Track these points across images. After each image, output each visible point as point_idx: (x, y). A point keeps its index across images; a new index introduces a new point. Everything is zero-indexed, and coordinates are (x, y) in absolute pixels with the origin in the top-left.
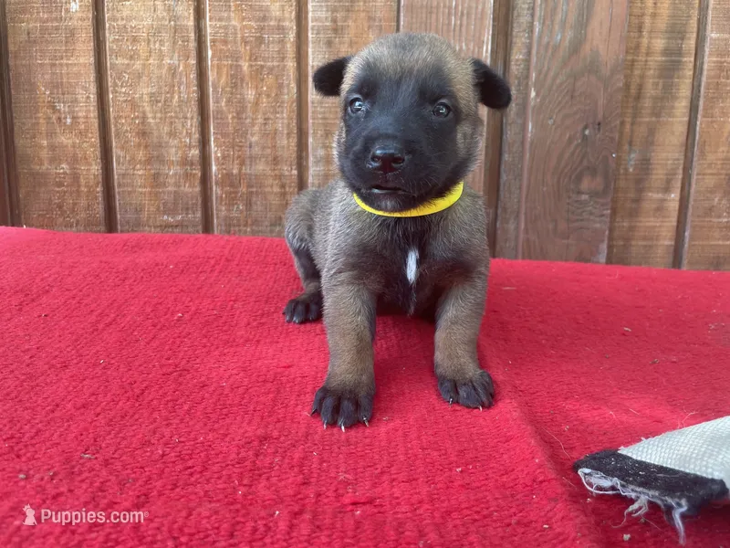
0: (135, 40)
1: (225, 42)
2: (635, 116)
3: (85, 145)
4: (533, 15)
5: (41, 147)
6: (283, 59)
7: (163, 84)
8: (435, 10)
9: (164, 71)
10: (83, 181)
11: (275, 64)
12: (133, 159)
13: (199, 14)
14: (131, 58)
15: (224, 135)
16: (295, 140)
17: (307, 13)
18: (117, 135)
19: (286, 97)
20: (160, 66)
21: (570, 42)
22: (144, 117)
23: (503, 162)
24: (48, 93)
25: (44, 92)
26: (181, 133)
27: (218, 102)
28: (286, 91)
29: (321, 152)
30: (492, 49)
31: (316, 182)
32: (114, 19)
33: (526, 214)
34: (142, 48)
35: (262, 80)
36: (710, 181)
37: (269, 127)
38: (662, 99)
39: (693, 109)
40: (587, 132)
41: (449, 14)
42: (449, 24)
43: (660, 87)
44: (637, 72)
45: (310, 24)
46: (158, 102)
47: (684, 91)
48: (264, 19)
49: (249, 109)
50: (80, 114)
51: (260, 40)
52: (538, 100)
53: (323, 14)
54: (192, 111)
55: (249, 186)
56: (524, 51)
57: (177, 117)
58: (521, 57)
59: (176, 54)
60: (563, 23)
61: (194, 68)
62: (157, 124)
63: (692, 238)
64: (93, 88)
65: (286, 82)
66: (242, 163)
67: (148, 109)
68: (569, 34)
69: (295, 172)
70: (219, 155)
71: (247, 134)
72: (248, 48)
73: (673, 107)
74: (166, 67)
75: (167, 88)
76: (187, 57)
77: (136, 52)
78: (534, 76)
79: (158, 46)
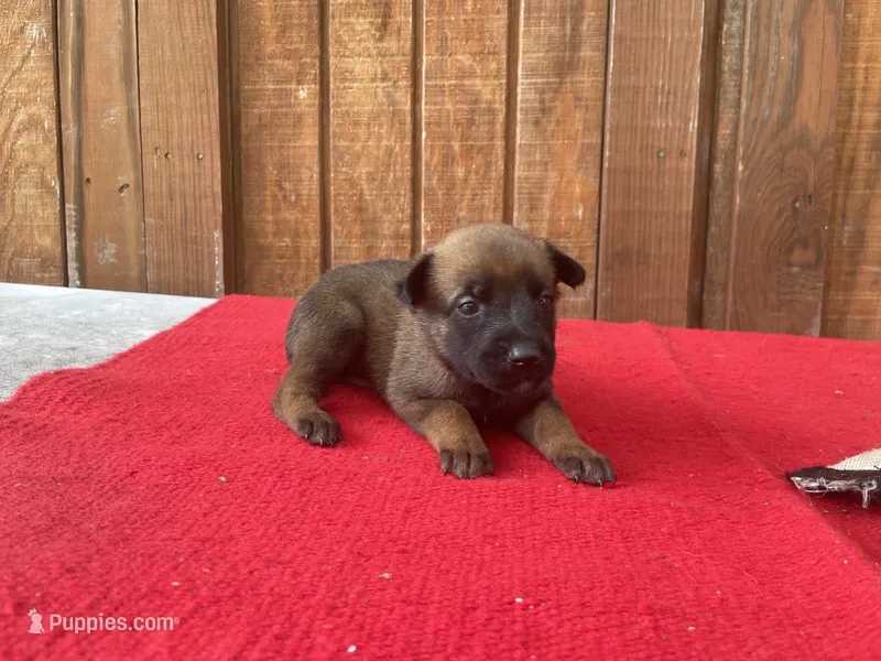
0: (356, 124)
1: (439, 124)
2: (847, 188)
3: (307, 220)
4: (740, 92)
5: (267, 222)
6: (492, 139)
7: (380, 163)
8: (642, 90)
9: (381, 152)
10: (302, 254)
11: (485, 143)
12: (349, 233)
13: (415, 99)
14: (353, 140)
15: (434, 211)
16: (501, 214)
17: (516, 95)
18: (336, 210)
19: (494, 174)
20: (378, 147)
21: (778, 118)
22: (361, 195)
23: (709, 235)
24: (275, 172)
25: (272, 172)
26: (394, 209)
27: (429, 180)
28: (494, 168)
30: (699, 126)
32: (338, 105)
33: (734, 286)
34: (362, 131)
35: (472, 159)
37: (477, 203)
38: (876, 171)
40: (797, 205)
41: (656, 92)
42: (656, 103)
43: (874, 158)
44: (849, 145)
45: (519, 106)
46: (374, 180)
48: (476, 101)
49: (458, 186)
50: (304, 192)
51: (471, 122)
52: (746, 173)
53: (532, 96)
54: (405, 189)
56: (731, 126)
57: (391, 194)
58: (728, 132)
59: (393, 138)
60: (772, 99)
61: (409, 149)
62: (372, 201)
64: (316, 169)
65: (494, 160)
67: (365, 187)
68: (777, 110)
70: (428, 229)
71: (455, 209)
72: (460, 129)
74: (383, 148)
75: (383, 168)
76: (403, 139)
77: (357, 135)
78: (741, 150)
79: (376, 129)
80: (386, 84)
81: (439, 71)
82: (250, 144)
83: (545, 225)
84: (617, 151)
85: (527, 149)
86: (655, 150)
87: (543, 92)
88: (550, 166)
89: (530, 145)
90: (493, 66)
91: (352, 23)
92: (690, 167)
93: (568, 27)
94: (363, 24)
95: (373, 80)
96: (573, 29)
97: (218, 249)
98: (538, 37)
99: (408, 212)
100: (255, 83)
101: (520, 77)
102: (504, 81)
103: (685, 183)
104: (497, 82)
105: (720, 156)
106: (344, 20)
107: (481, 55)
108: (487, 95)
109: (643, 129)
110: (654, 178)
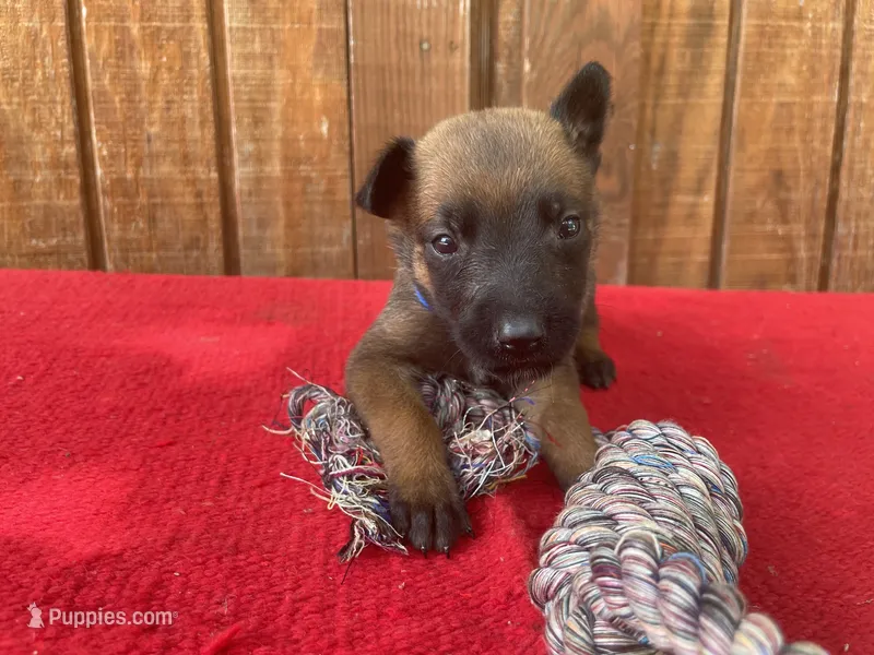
2: (658, 97)
6: (188, 18)
7: (19, 54)
9: (21, 39)
11: (178, 24)
15: (110, 125)
16: (213, 131)
19: (195, 71)
20: (14, 31)
26: (48, 124)
27: (99, 79)
28: (194, 62)
29: (249, 147)
30: (472, 8)
31: (246, 188)
35: (161, 47)
36: (751, 179)
37: (174, 114)
38: (691, 74)
39: (729, 86)
43: (688, 57)
44: (658, 39)
46: (13, 80)
47: (718, 63)
49: (143, 88)
52: (534, 75)
54: (62, 93)
55: (151, 195)
56: (515, 10)
57: (41, 102)
58: (511, 18)
59: (37, 15)
61: (63, 32)
62: (14, 112)
63: (731, 252)
65: (194, 51)
66: (138, 165)
69: (214, 175)
70: (105, 153)
71: (143, 123)
72: (137, 3)
73: (703, 85)
74: (23, 32)
75: (26, 62)
76: (52, 19)
78: (527, 41)
83: (277, 146)
84: (364, 40)
85: (240, 35)
86: (416, 40)
88: (276, 61)
89: (245, 29)
92: (462, 64)
99: (71, 127)
103: (458, 87)
105: (503, 52)
109: (397, 8)
110: (417, 79)
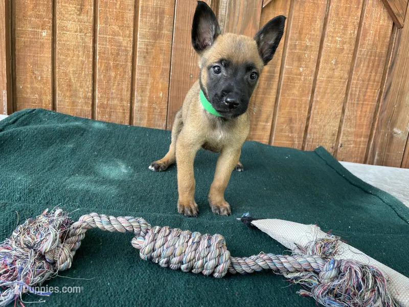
0: (68, 49)
1: (104, 53)
2: (256, 94)
3: (45, 88)
5: (27, 88)
6: (127, 62)
7: (78, 67)
8: (185, 50)
9: (79, 62)
10: (44, 102)
11: (124, 63)
13: (94, 42)
14: (67, 56)
15: (102, 89)
16: (130, 93)
17: (137, 45)
18: (59, 85)
19: (127, 76)
20: (78, 60)
22: (70, 80)
24: (31, 67)
26: (84, 87)
27: (100, 76)
28: (127, 74)
29: (140, 98)
31: (137, 109)
32: (60, 40)
34: (71, 53)
35: (118, 69)
36: (282, 120)
37: (120, 87)
38: (267, 89)
39: (278, 92)
41: (190, 52)
42: (190, 56)
43: (266, 84)
45: (138, 50)
46: (76, 74)
47: (275, 86)
48: (120, 46)
49: (112, 80)
50: (44, 76)
51: (118, 54)
53: (143, 46)
54: (89, 79)
55: (111, 109)
57: (83, 80)
59: (84, 57)
61: (91, 62)
62: (75, 82)
63: (275, 140)
64: (50, 67)
65: (127, 71)
66: (108, 100)
67: (72, 76)
69: (129, 105)
70: (99, 96)
71: (111, 89)
72: (113, 56)
73: (270, 92)
75: (80, 69)
76: (89, 58)
77: (69, 54)
79: (77, 52)
80: (81, 34)
81: (105, 31)
82: (20, 54)
83: (147, 98)
84: (174, 73)
85: (140, 67)
86: (189, 74)
87: (147, 45)
88: (150, 75)
89: (142, 66)
90: (127, 32)
91: (67, 6)
93: (158, 20)
94: (72, 8)
95: (76, 32)
96: (160, 21)
97: (5, 99)
98: (146, 23)
99: (91, 88)
100: (23, 27)
101: (138, 38)
102: (132, 39)
104: (129, 39)
106: (63, 4)
107: (122, 27)
108: (124, 43)
109: (185, 65)
110: (188, 84)
